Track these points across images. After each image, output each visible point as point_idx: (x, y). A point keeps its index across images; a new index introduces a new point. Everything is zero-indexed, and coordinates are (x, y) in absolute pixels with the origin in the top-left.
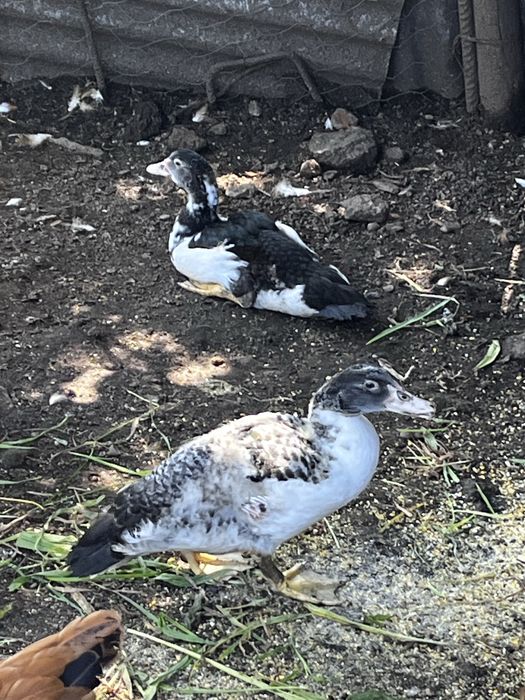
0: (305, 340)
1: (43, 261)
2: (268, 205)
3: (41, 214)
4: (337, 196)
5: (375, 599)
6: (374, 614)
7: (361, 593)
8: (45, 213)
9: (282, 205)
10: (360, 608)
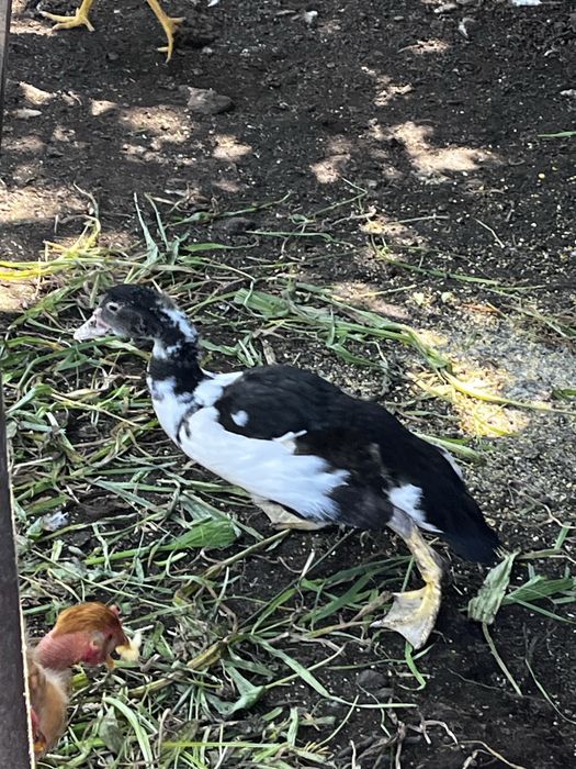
0: (523, 139)
1: (280, 52)
2: (499, 13)
3: (282, 9)
4: (568, 9)
5: (564, 376)
6: (562, 389)
7: (551, 369)
8: (286, 8)
9: (512, 14)
10: (550, 383)
